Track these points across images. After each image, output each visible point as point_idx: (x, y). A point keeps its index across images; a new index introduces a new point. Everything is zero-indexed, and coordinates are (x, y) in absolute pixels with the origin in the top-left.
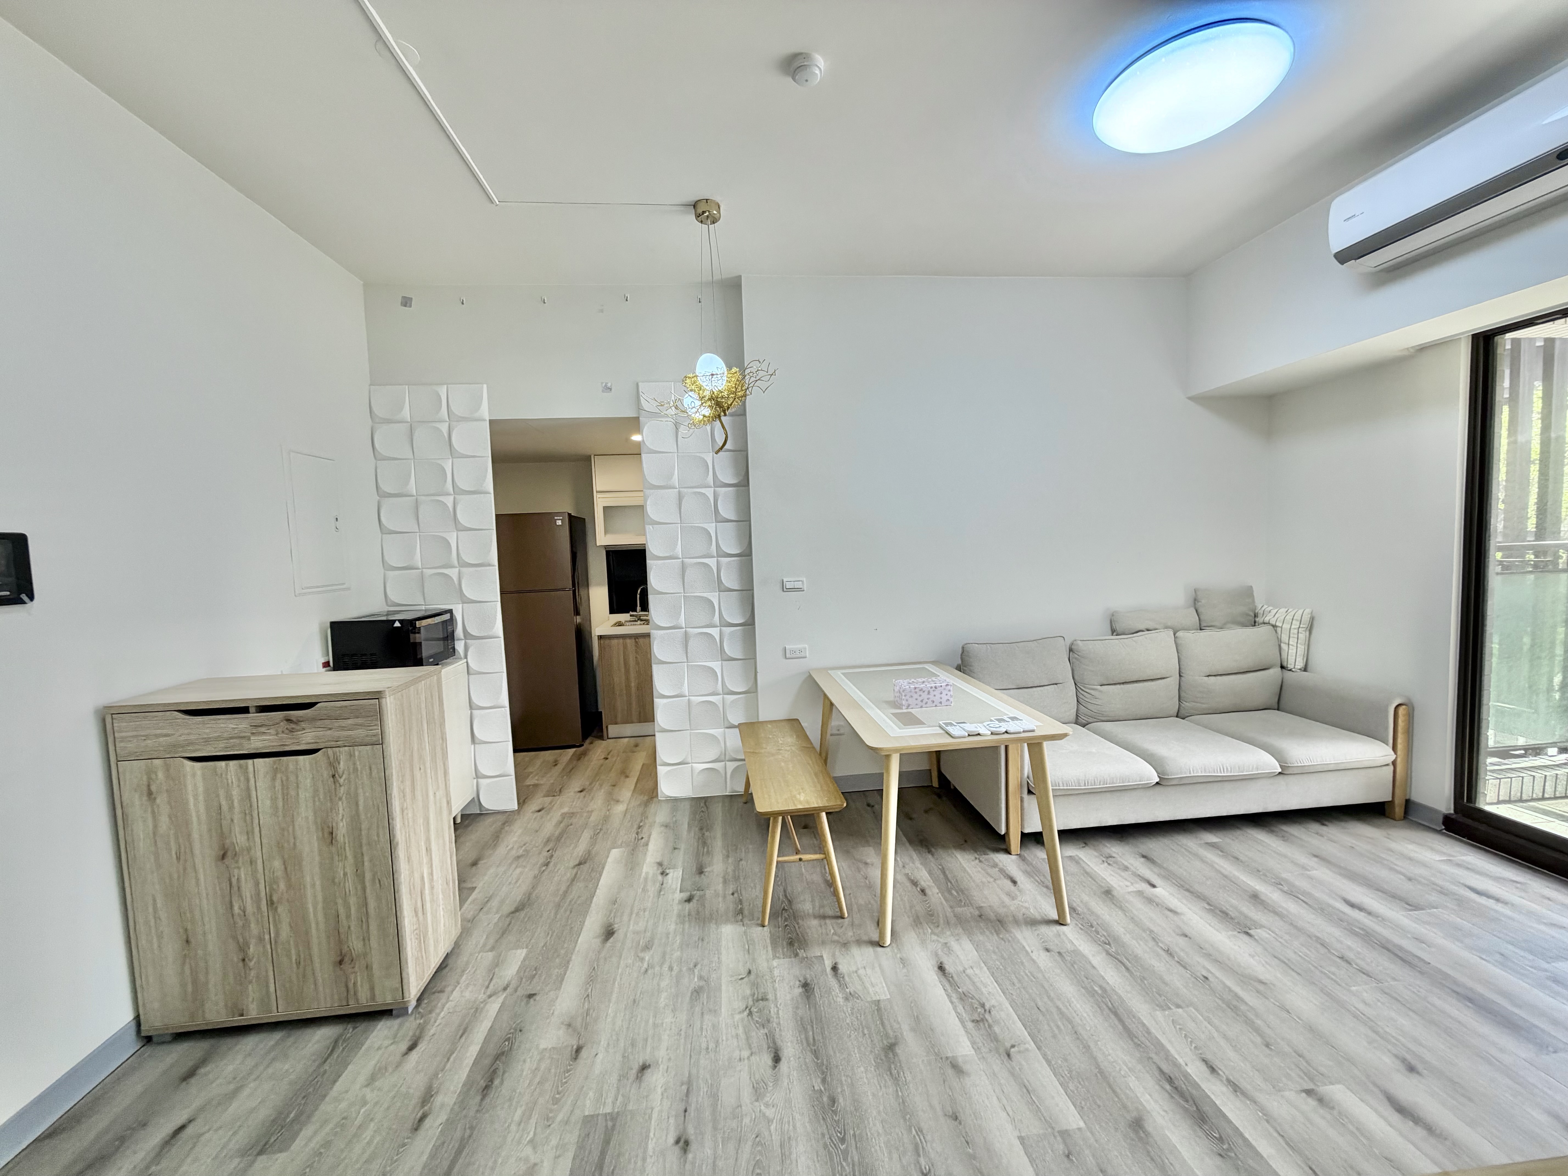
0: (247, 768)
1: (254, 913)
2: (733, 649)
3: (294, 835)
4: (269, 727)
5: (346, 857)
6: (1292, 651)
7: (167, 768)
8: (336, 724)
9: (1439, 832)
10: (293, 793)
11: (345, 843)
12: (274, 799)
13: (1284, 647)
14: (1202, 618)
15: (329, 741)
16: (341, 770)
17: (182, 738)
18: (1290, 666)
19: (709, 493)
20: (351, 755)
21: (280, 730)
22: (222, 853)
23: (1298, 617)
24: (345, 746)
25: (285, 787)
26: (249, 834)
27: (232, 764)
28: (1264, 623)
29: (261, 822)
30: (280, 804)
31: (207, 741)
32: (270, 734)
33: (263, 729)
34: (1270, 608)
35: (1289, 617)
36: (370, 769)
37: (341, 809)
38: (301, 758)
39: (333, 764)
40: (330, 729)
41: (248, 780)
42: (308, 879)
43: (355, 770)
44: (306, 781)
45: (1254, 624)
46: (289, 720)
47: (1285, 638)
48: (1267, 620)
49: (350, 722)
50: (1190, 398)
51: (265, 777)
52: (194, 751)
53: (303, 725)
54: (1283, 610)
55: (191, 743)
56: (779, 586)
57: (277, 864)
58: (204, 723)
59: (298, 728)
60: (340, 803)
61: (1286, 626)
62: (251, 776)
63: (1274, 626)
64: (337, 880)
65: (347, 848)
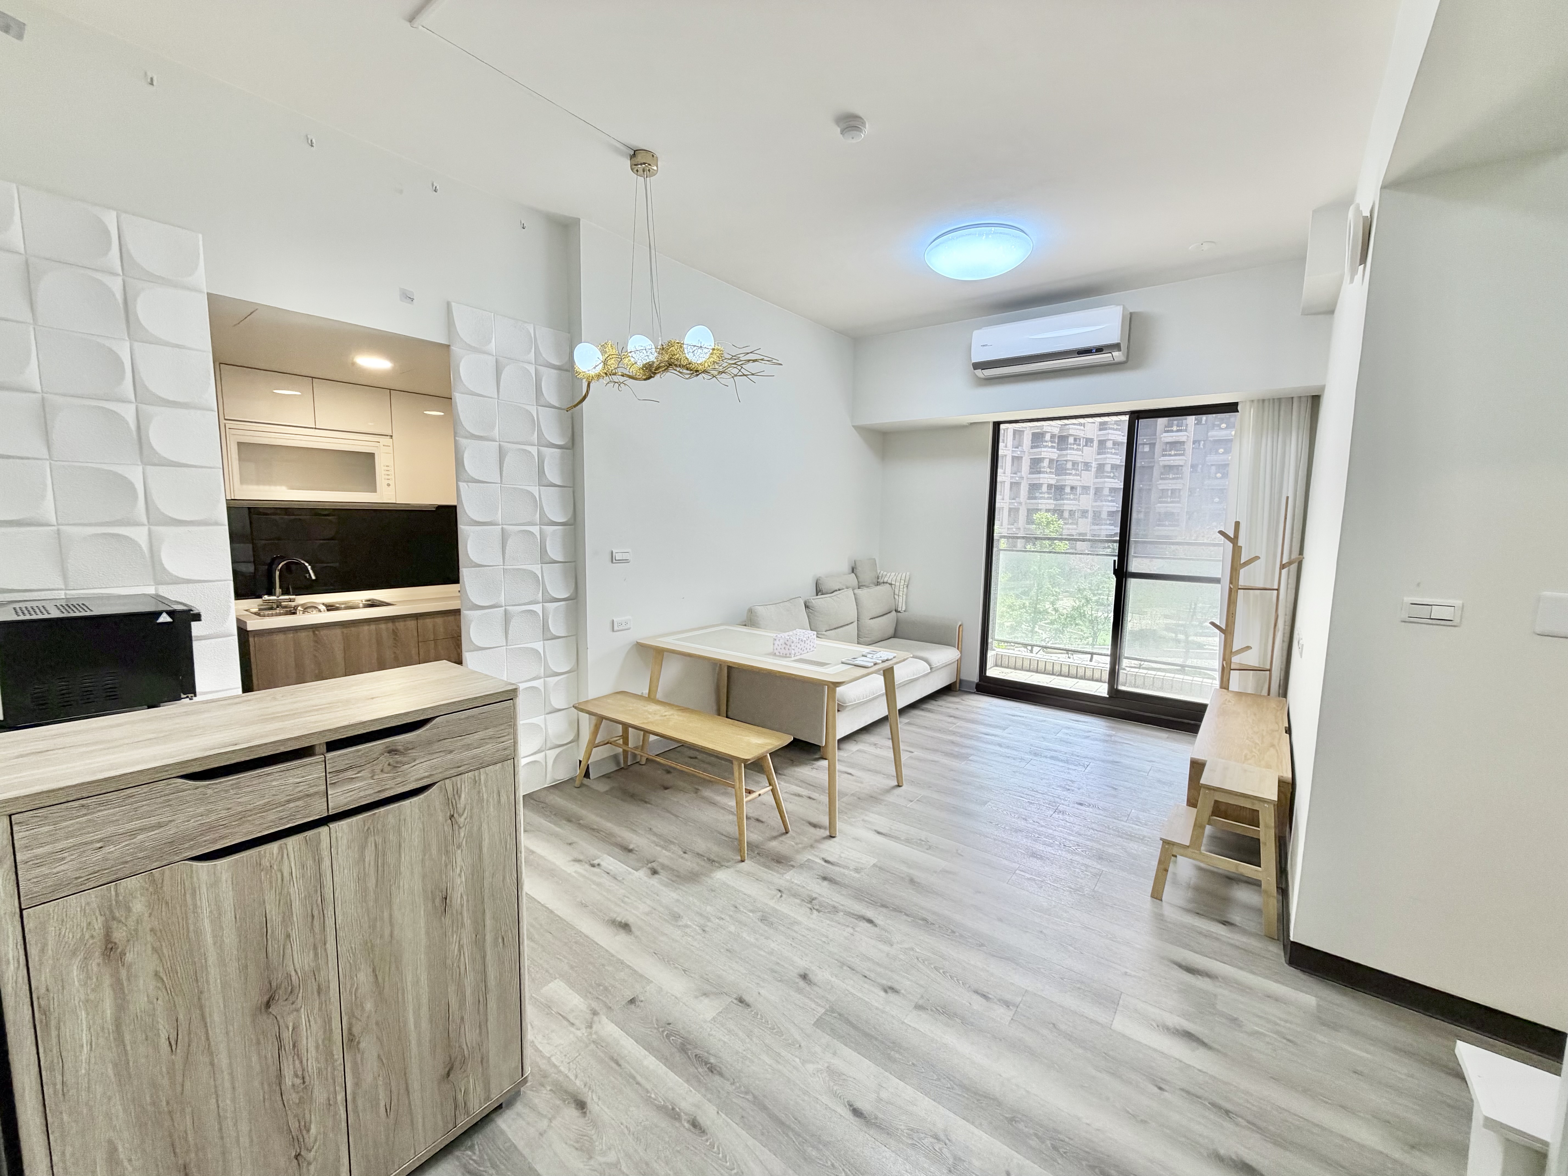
0: (319, 842)
1: (320, 1071)
2: (557, 627)
3: (390, 922)
4: (359, 769)
5: (463, 924)
6: (901, 600)
7: (156, 887)
8: (459, 744)
9: (974, 693)
10: (391, 859)
11: (462, 906)
12: (361, 879)
13: (896, 597)
14: (860, 580)
15: (447, 770)
16: (462, 806)
17: (192, 823)
18: (899, 609)
19: (534, 450)
20: (475, 782)
21: (378, 769)
22: (266, 999)
23: (903, 578)
24: (471, 771)
25: (380, 854)
26: (317, 948)
27: (291, 842)
28: (884, 583)
29: (339, 921)
30: (371, 883)
31: (242, 817)
32: (362, 779)
33: (350, 774)
34: (885, 573)
35: (899, 578)
36: (499, 793)
37: (459, 859)
38: (406, 803)
39: (451, 802)
40: (451, 752)
41: (319, 862)
42: (409, 978)
43: (481, 800)
44: (413, 837)
45: (878, 584)
46: (392, 751)
47: (897, 592)
48: (886, 580)
49: (476, 736)
50: (853, 426)
51: (349, 847)
52: (215, 841)
53: (413, 753)
54: (893, 574)
55: (211, 828)
56: (609, 557)
57: (363, 977)
58: (237, 786)
59: (405, 759)
60: (459, 851)
61: (898, 584)
62: (325, 853)
63: (891, 584)
64: (449, 962)
65: (465, 914)
